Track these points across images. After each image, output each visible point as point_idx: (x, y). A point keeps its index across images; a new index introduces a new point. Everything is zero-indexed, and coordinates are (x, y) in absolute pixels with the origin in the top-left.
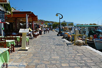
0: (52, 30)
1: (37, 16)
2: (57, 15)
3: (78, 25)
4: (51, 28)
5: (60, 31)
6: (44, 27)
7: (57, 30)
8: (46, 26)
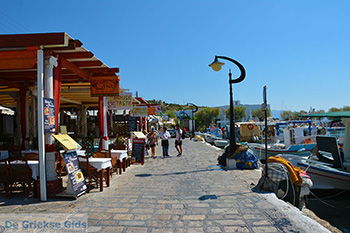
0: (194, 136)
1: (117, 70)
2: (216, 64)
3: (285, 113)
4: (188, 129)
5: (232, 142)
6: (161, 124)
7: (214, 137)
8: (172, 122)
